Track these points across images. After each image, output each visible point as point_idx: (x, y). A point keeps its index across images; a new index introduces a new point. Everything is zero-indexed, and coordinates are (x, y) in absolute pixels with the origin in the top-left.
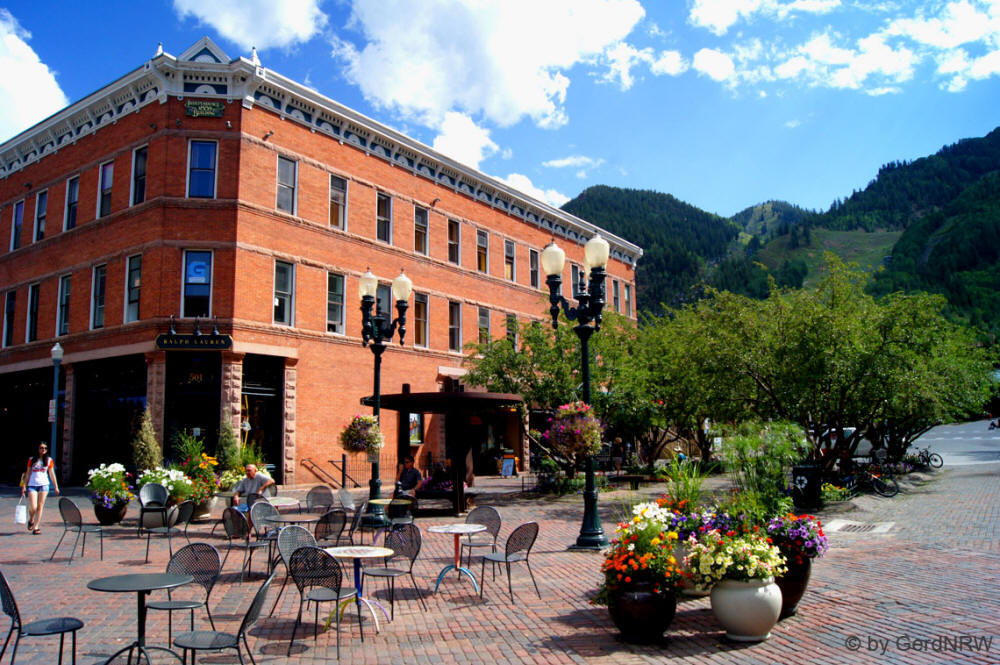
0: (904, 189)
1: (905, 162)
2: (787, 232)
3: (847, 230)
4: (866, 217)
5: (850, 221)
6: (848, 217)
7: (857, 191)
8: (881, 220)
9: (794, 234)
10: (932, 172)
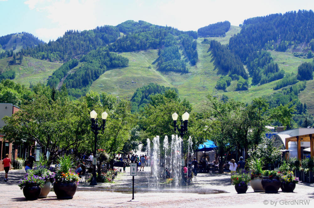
0: (73, 44)
1: (77, 31)
2: (12, 56)
3: (41, 59)
4: (52, 54)
5: (44, 55)
6: (43, 53)
7: (52, 41)
8: (59, 57)
9: (14, 57)
10: (87, 38)
